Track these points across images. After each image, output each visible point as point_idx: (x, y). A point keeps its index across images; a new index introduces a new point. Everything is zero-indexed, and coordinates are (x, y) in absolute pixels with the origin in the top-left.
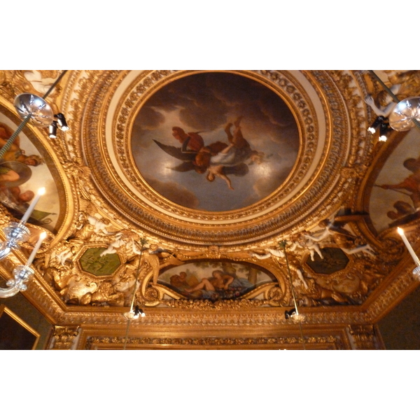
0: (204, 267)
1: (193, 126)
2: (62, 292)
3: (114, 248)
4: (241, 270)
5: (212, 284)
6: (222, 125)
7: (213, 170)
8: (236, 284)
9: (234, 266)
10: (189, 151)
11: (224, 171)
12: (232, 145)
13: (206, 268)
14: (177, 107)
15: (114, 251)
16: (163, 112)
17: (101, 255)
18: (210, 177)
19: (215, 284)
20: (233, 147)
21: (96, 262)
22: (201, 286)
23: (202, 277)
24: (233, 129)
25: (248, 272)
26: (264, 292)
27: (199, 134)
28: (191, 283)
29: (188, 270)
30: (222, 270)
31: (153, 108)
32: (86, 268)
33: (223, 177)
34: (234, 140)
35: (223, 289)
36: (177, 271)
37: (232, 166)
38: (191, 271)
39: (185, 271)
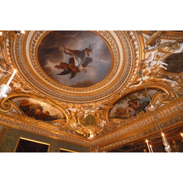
0: (122, 103)
1: (58, 62)
2: (85, 136)
3: (86, 114)
4: (138, 95)
5: (132, 108)
6: (63, 54)
7: (81, 68)
8: (142, 102)
9: (134, 95)
10: (67, 69)
11: (84, 65)
12: (74, 56)
13: (124, 103)
14: (47, 61)
15: (87, 115)
16: (47, 66)
17: (84, 118)
18: (84, 71)
19: (133, 107)
20: (75, 56)
21: (87, 121)
22: (128, 111)
23: (125, 107)
24: (67, 51)
25: (142, 94)
26: (158, 99)
27: (62, 62)
28: (123, 112)
29: (118, 107)
30: (130, 100)
31: (44, 67)
32: (86, 124)
33: (87, 68)
34: (72, 54)
35: (137, 107)
36: (114, 110)
37: (84, 62)
38: (119, 107)
39: (117, 108)
